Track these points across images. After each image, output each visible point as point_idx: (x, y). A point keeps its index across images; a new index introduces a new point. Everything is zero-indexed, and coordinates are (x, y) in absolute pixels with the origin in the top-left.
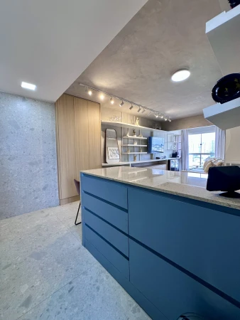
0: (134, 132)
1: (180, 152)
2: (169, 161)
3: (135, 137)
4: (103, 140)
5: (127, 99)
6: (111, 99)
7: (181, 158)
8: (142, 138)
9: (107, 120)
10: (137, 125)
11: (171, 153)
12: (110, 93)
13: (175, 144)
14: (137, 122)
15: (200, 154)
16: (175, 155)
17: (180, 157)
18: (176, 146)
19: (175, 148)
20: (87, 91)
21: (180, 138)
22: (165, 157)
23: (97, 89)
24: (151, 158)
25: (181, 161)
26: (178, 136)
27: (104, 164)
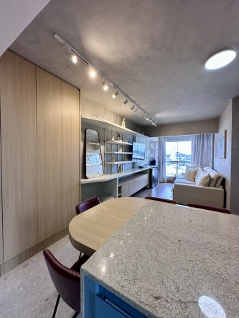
0: (119, 136)
4: (82, 144)
6: (103, 83)
9: (88, 116)
10: (123, 127)
14: (124, 123)
16: (153, 163)
24: (133, 167)
26: (155, 142)
27: (83, 181)
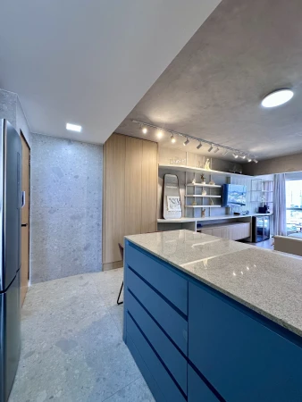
0: (202, 177)
1: (271, 206)
2: (254, 218)
3: (204, 184)
4: (160, 189)
5: (193, 135)
6: (172, 137)
7: (274, 214)
8: (214, 186)
9: (166, 163)
10: (207, 169)
11: (257, 206)
12: (171, 129)
13: (264, 193)
14: (207, 164)
16: (263, 210)
17: (271, 212)
18: (264, 197)
19: (263, 200)
20: (141, 128)
21: (272, 185)
22: (247, 213)
23: (153, 126)
25: (273, 218)
26: (269, 182)
27: (160, 220)
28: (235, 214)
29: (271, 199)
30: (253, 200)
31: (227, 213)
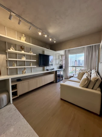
1: (64, 65)
2: (56, 71)
3: (23, 52)
7: (65, 69)
8: (32, 54)
13: (61, 60)
15: (76, 67)
17: (64, 68)
19: (61, 63)
21: (64, 56)
22: (54, 69)
28: (47, 70)
29: (64, 63)
30: (57, 63)
31: (44, 70)
